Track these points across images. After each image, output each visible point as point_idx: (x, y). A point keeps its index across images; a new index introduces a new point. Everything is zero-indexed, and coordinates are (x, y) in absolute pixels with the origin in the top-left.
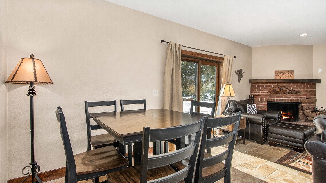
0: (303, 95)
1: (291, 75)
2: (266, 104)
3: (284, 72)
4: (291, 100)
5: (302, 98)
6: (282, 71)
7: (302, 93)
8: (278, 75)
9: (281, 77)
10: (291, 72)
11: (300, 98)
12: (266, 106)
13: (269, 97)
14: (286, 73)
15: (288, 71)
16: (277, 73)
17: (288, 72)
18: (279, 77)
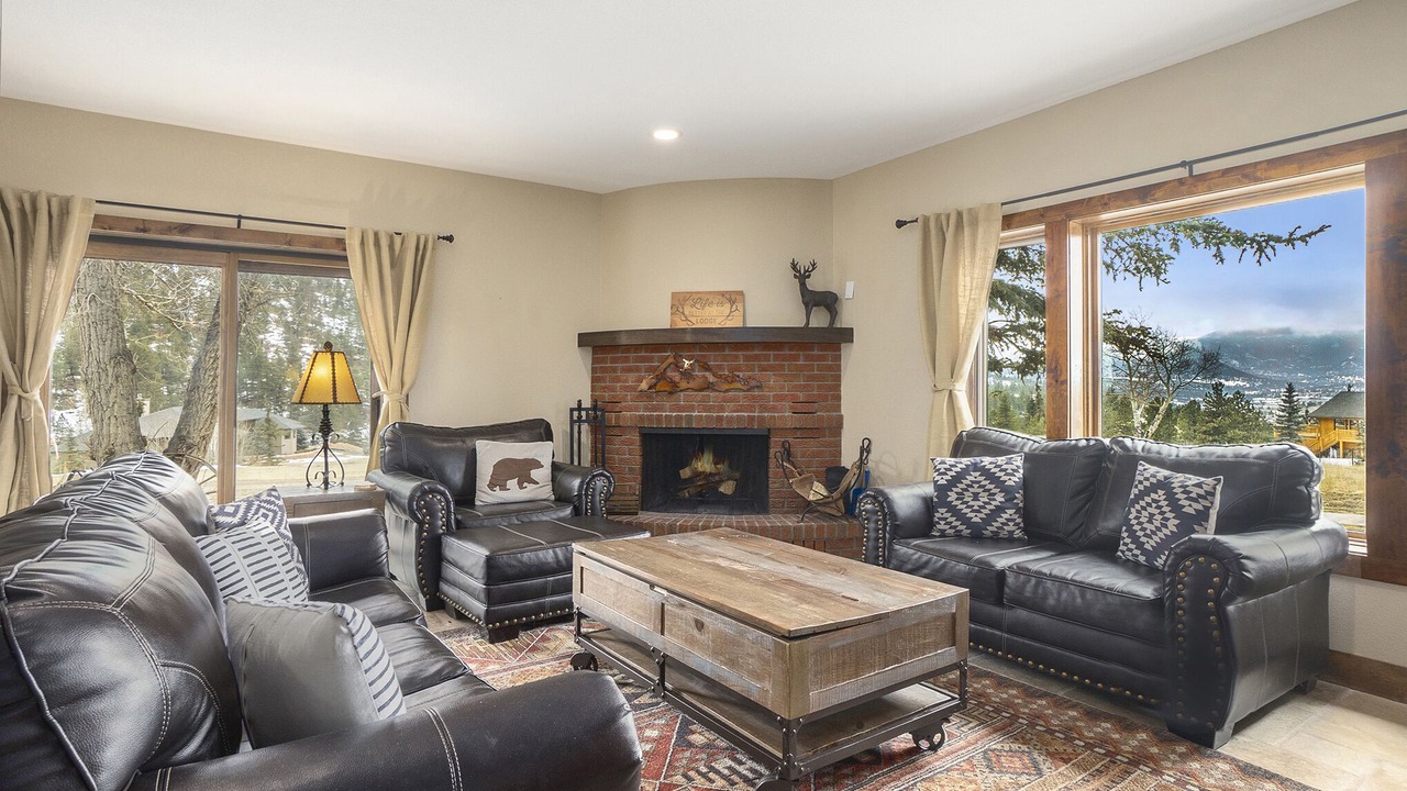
0: (779, 398)
1: (731, 312)
2: (636, 438)
3: (705, 297)
4: (720, 419)
5: (774, 409)
6: (699, 296)
7: (771, 389)
8: (683, 313)
9: (693, 320)
10: (734, 298)
11: (764, 409)
12: (637, 447)
13: (646, 409)
14: (716, 301)
15: (723, 294)
16: (679, 301)
17: (720, 297)
18: (687, 320)
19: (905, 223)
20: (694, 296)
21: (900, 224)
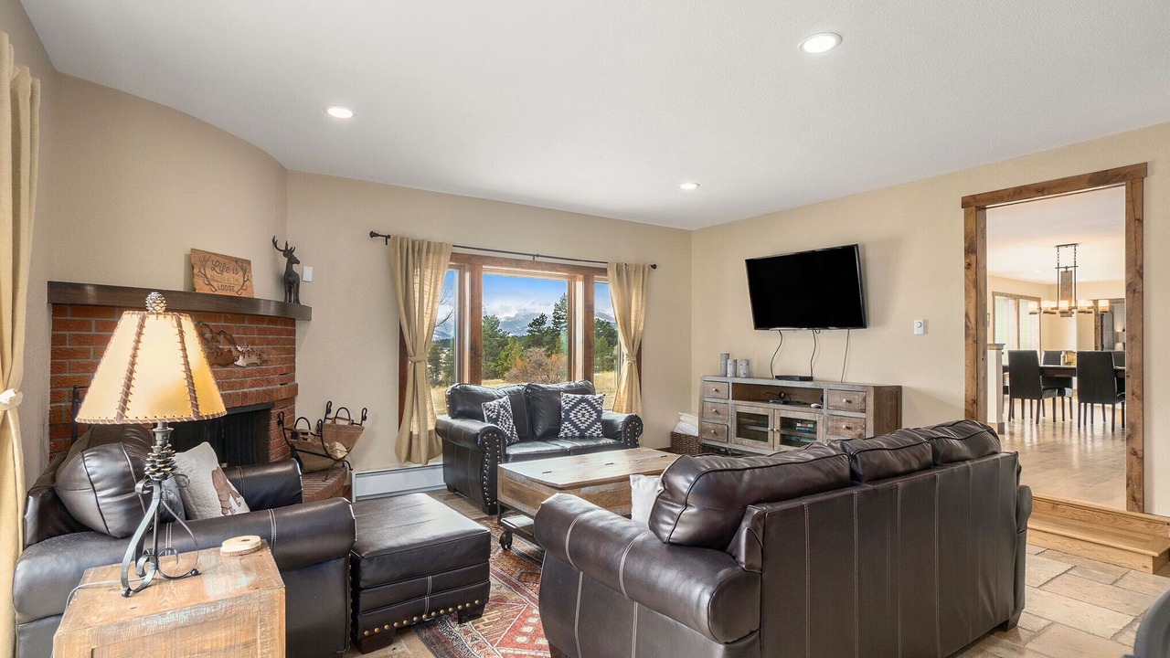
0: (274, 371)
1: (245, 281)
3: (222, 261)
4: (245, 395)
5: (272, 382)
6: (218, 258)
7: (271, 362)
8: (205, 275)
9: (215, 284)
10: (245, 266)
11: (268, 382)
14: (231, 267)
15: (236, 261)
16: (200, 265)
17: (234, 264)
18: (210, 284)
19: (377, 235)
20: (213, 257)
21: (373, 235)
